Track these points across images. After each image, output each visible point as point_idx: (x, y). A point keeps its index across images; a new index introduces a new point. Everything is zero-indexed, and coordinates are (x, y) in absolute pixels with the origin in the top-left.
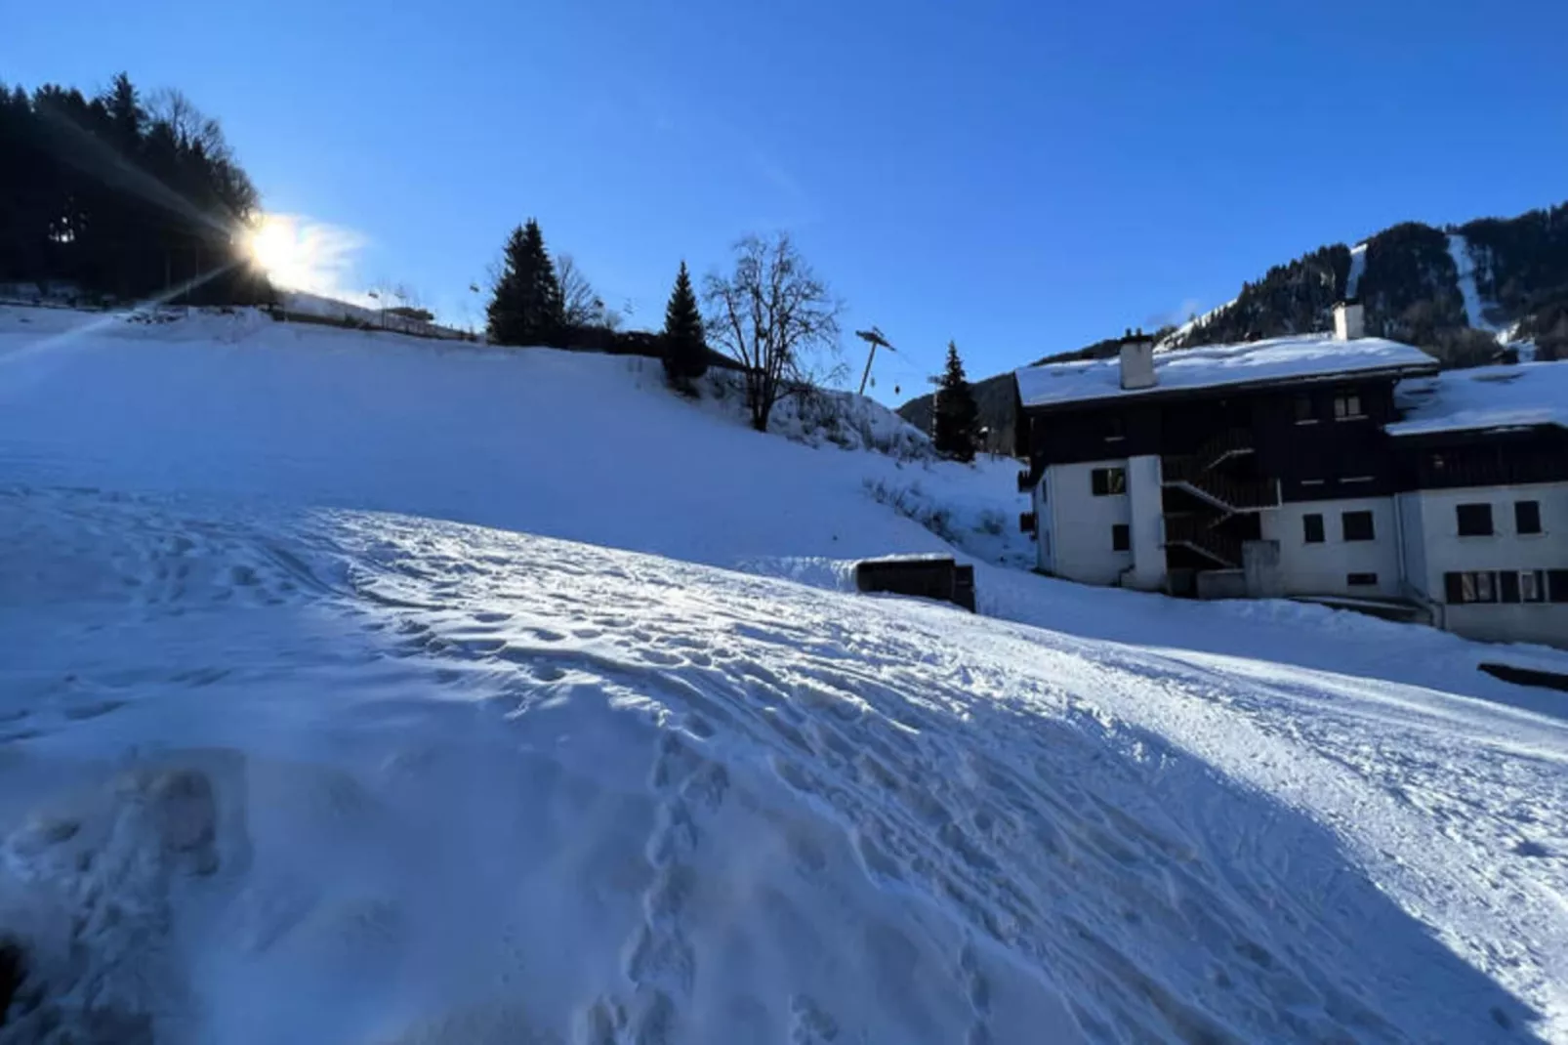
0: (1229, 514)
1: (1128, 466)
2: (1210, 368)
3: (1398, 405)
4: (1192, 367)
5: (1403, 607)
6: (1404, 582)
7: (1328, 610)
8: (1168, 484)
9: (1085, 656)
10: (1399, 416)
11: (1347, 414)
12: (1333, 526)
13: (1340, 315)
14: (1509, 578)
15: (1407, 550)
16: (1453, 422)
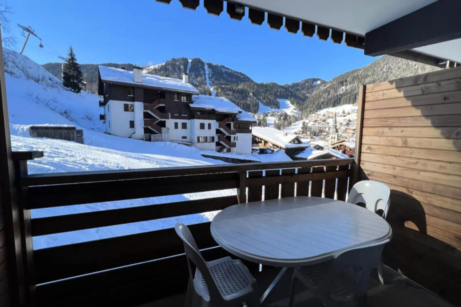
0: (159, 121)
1: (134, 103)
2: (156, 82)
3: (193, 100)
4: (153, 80)
5: (190, 144)
6: (191, 138)
7: (178, 144)
8: (145, 111)
9: (121, 155)
10: (192, 103)
11: (184, 100)
12: (180, 126)
13: (184, 76)
14: (206, 137)
15: (192, 132)
16: (201, 106)
